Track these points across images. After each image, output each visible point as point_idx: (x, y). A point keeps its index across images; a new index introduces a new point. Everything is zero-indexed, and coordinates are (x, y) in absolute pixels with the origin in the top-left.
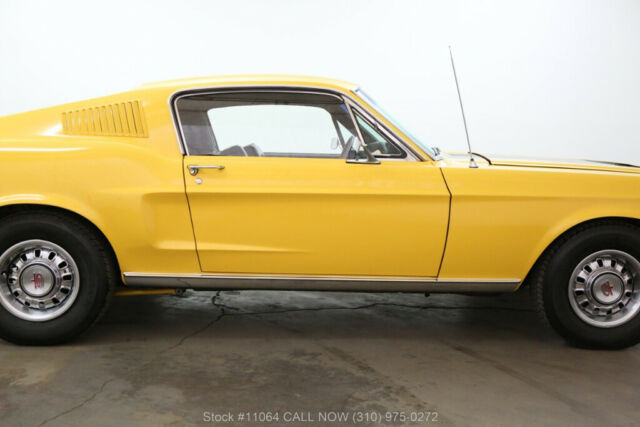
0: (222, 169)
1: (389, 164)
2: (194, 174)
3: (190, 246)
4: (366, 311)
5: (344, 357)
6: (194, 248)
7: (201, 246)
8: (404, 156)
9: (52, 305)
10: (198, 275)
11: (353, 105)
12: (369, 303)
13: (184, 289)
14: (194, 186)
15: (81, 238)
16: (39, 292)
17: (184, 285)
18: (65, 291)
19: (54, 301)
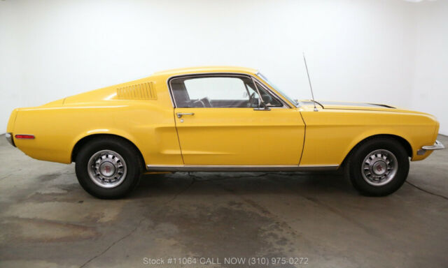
0: (193, 114)
1: (275, 110)
2: (180, 118)
3: (178, 152)
5: (255, 205)
6: (180, 153)
7: (184, 152)
8: (282, 106)
9: (115, 180)
10: (182, 166)
11: (257, 81)
14: (180, 123)
16: (109, 174)
18: (120, 174)
19: (116, 178)
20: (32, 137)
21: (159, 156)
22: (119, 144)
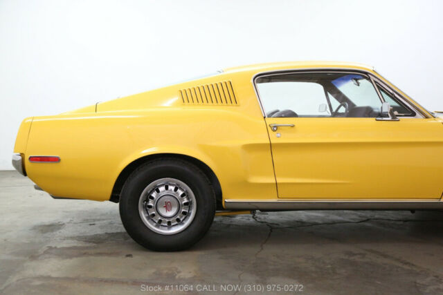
0: (293, 126)
1: (405, 120)
2: (274, 131)
3: (272, 180)
4: (368, 224)
6: (274, 181)
7: (280, 180)
8: (413, 114)
9: (176, 223)
10: (275, 200)
11: (376, 80)
12: (364, 219)
13: (255, 210)
14: (276, 139)
15: (198, 176)
16: (170, 214)
17: (254, 207)
18: (184, 213)
19: (178, 220)
20: (56, 160)
21: (246, 186)
22: (187, 169)
